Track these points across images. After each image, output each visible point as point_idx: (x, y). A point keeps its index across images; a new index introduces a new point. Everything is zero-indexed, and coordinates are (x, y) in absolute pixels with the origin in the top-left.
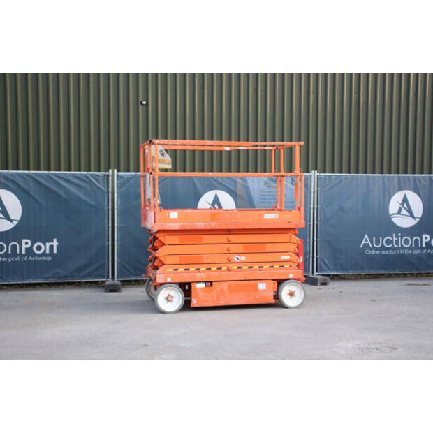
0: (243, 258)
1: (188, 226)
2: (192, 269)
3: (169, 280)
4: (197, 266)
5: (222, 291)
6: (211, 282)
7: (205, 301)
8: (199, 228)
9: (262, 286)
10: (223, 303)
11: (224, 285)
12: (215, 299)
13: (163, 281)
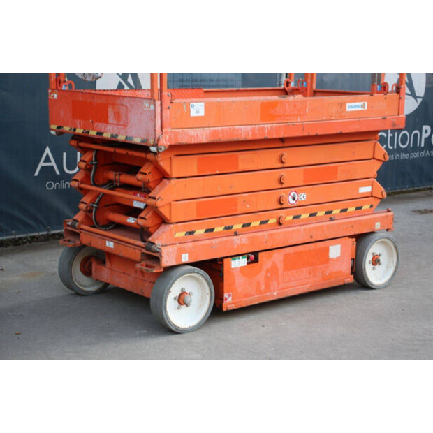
0: (302, 197)
1: (224, 134)
2: (219, 229)
3: (185, 258)
4: (227, 221)
5: (273, 269)
6: (256, 254)
7: (246, 296)
8: (242, 137)
9: (335, 251)
10: (275, 295)
11: (278, 256)
12: (263, 287)
13: (173, 263)
